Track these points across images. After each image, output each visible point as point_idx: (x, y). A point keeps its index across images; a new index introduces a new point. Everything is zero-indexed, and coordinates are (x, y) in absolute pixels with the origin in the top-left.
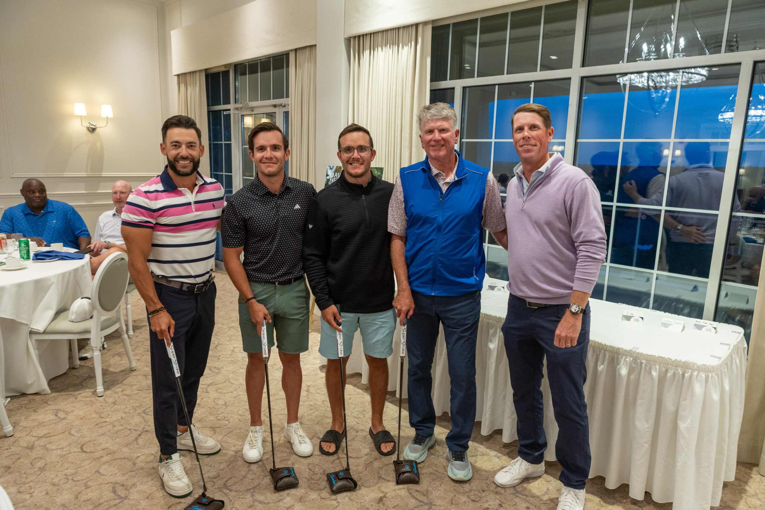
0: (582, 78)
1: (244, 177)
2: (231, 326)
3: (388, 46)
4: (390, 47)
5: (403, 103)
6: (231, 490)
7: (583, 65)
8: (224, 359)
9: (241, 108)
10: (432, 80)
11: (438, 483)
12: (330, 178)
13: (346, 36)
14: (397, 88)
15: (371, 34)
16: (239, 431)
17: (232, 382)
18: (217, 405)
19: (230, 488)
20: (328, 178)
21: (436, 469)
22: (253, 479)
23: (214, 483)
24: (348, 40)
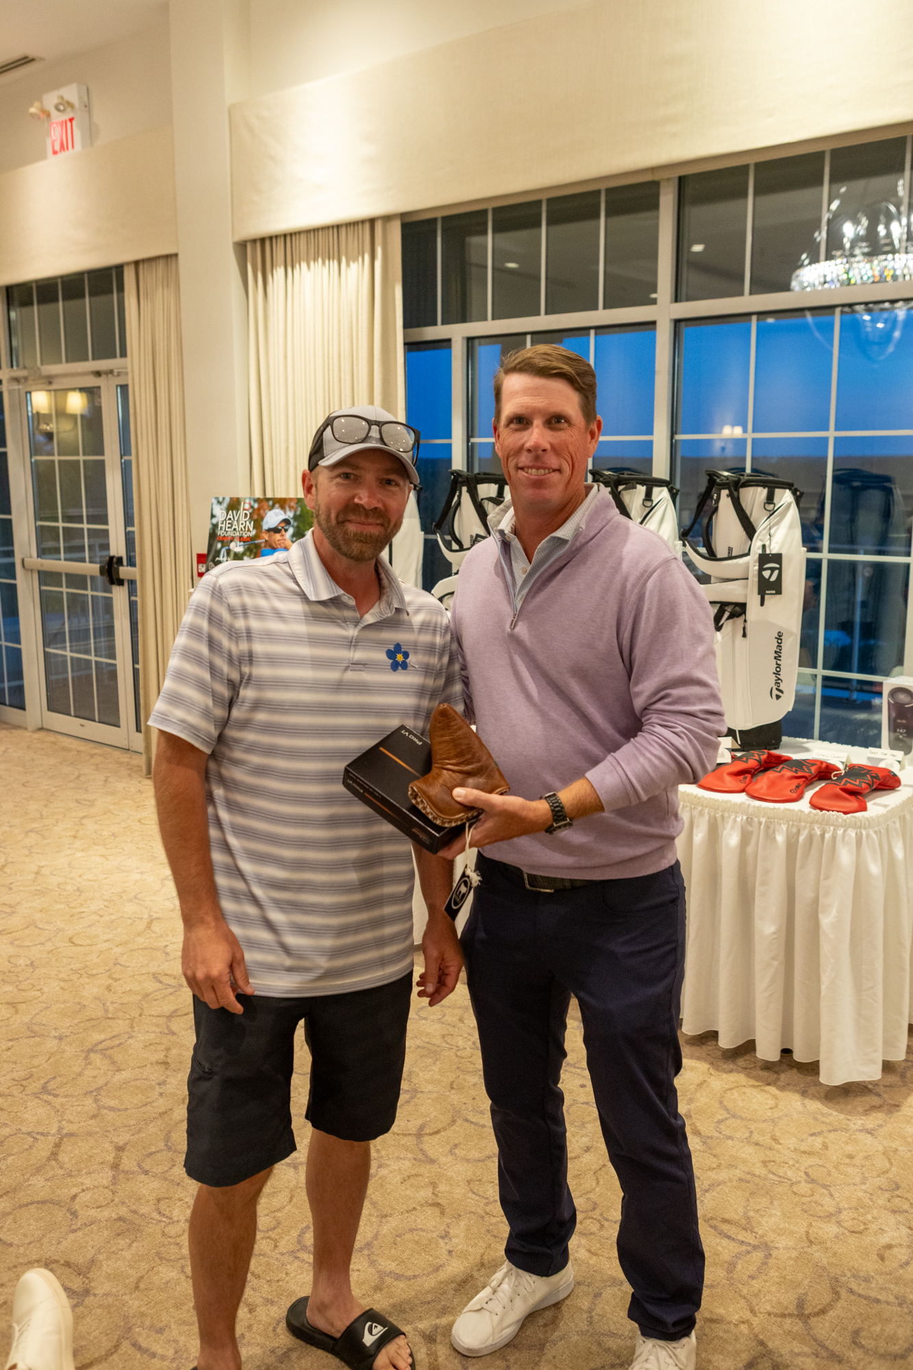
0: (677, 322)
1: (39, 523)
2: (28, 829)
3: (320, 260)
4: (324, 263)
5: (355, 372)
6: (56, 1096)
7: (677, 298)
8: (22, 888)
9: (26, 378)
10: (407, 325)
11: (429, 1061)
12: (218, 523)
13: (238, 238)
14: (342, 342)
15: (285, 236)
16: (62, 1006)
17: (40, 926)
18: (16, 966)
19: (54, 1092)
20: (214, 521)
21: (427, 1040)
22: (95, 1077)
23: (24, 1087)
24: (242, 247)
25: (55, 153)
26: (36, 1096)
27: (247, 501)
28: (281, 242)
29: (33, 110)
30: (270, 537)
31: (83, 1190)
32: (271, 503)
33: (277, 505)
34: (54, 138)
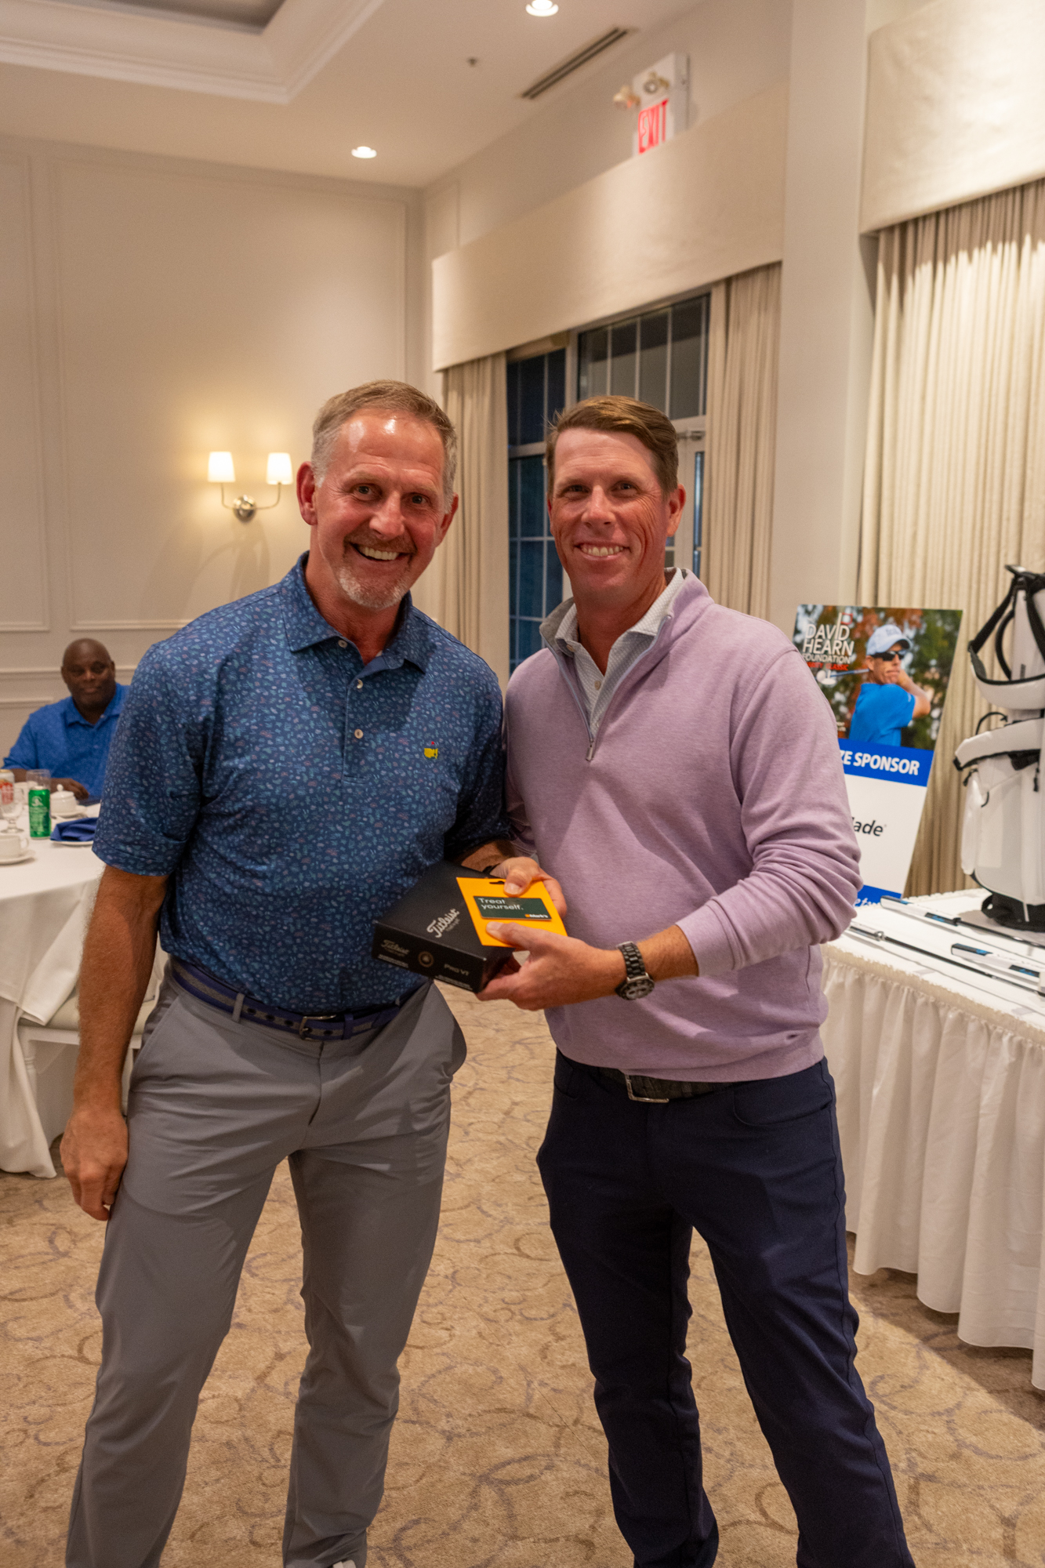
3: (989, 245)
4: (994, 249)
8: (481, 1135)
13: (867, 226)
15: (936, 214)
16: (471, 1371)
24: (871, 241)
27: (848, 611)
29: (618, 97)
30: (876, 665)
32: (882, 615)
33: (891, 619)
34: (642, 131)
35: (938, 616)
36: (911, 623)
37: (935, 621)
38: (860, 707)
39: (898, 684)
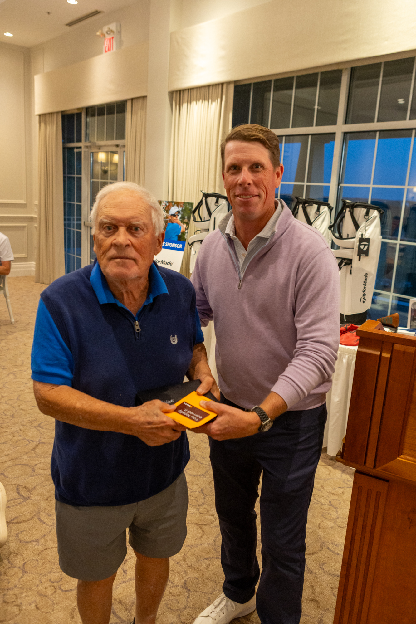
0: (345, 134)
3: (201, 101)
5: (211, 149)
6: (42, 428)
7: (346, 122)
9: (90, 147)
13: (170, 90)
15: (188, 89)
24: (171, 93)
25: (106, 52)
26: (35, 427)
27: (164, 202)
28: (187, 92)
29: (98, 33)
30: (171, 218)
31: (40, 463)
32: (173, 204)
33: (176, 205)
34: (106, 45)
35: (187, 204)
36: (181, 206)
37: (187, 206)
38: (167, 230)
39: (177, 223)
